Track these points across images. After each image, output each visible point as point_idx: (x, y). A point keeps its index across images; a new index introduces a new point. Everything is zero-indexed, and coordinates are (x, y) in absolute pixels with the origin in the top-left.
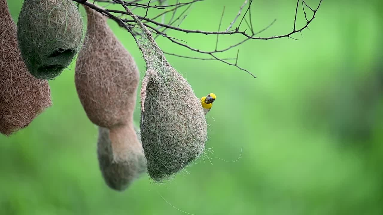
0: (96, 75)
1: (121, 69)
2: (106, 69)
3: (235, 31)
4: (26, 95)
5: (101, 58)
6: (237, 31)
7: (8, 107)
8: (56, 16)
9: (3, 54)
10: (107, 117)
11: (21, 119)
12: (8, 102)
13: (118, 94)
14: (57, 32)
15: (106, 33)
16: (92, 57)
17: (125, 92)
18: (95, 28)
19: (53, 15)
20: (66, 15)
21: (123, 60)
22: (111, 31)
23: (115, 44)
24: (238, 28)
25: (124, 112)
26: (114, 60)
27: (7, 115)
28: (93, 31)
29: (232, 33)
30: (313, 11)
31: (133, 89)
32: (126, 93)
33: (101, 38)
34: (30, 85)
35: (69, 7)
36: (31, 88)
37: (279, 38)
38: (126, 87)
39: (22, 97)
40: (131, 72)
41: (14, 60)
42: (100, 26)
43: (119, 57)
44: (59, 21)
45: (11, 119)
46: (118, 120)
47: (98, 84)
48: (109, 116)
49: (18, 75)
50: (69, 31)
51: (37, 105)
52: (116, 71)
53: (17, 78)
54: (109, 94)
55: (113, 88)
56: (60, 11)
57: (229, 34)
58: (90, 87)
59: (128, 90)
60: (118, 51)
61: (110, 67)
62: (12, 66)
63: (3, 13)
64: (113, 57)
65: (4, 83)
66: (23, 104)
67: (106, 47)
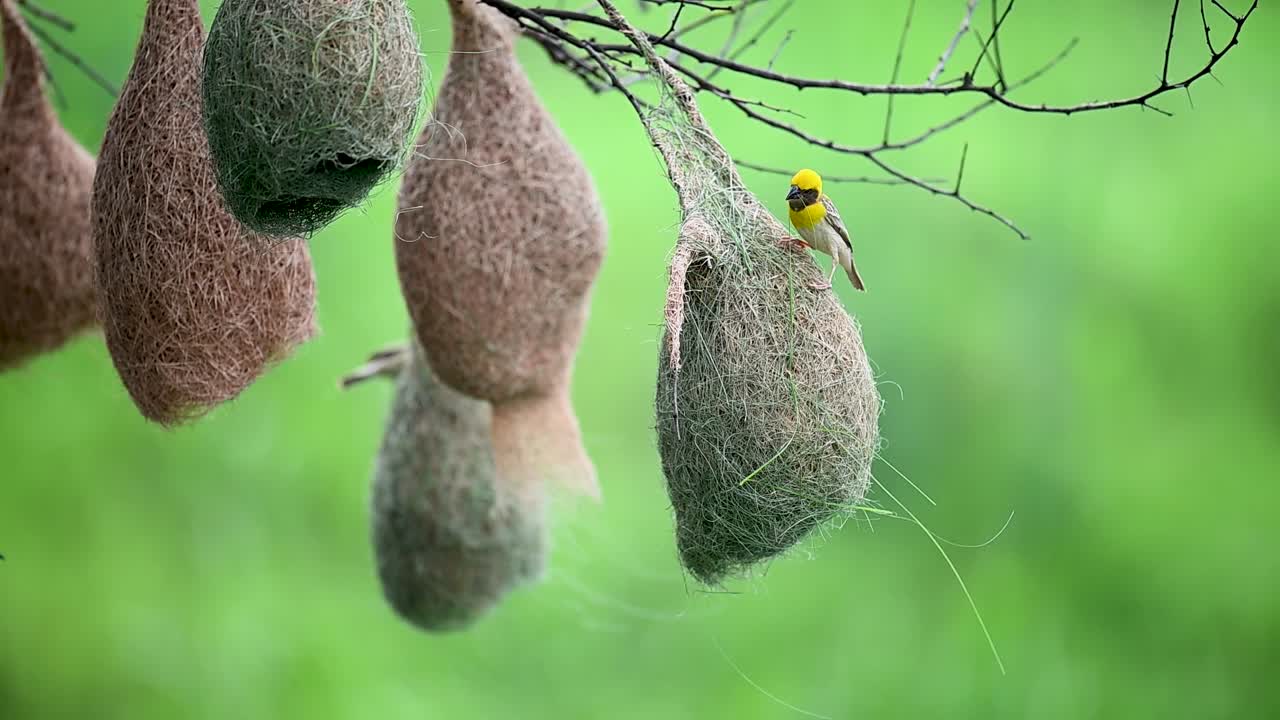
0: (467, 229)
1: (551, 214)
2: (504, 212)
3: (960, 84)
4: (238, 301)
5: (489, 173)
6: (967, 83)
7: (177, 336)
8: (341, 47)
9: (172, 160)
10: (492, 369)
11: (216, 377)
12: (177, 321)
13: (535, 297)
14: (338, 101)
15: (512, 90)
16: (459, 169)
17: (560, 292)
18: (475, 70)
19: (331, 43)
20: (372, 46)
21: (559, 186)
22: (527, 81)
23: (537, 128)
24: (971, 73)
25: (547, 354)
26: (532, 184)
27: (171, 361)
28: (470, 80)
29: (952, 90)
30: (1234, 18)
31: (586, 283)
32: (563, 296)
33: (492, 106)
34: (253, 268)
35: (385, 16)
36: (254, 277)
37: (1110, 108)
38: (564, 277)
39: (224, 305)
40: (585, 227)
41: (209, 180)
42: (492, 64)
43: (546, 175)
44: (347, 63)
45: (182, 374)
46: (525, 381)
47: (473, 261)
48: (497, 367)
49: (217, 232)
50: (378, 100)
51: (272, 333)
52: (535, 219)
53: (214, 244)
54: (506, 294)
55: (521, 276)
56: (356, 29)
57: (941, 95)
58: (446, 266)
59: (569, 286)
60: (546, 153)
61: (516, 203)
62: (200, 201)
63: (180, 20)
64: (530, 172)
65: (169, 257)
66: (227, 330)
67: (508, 139)
